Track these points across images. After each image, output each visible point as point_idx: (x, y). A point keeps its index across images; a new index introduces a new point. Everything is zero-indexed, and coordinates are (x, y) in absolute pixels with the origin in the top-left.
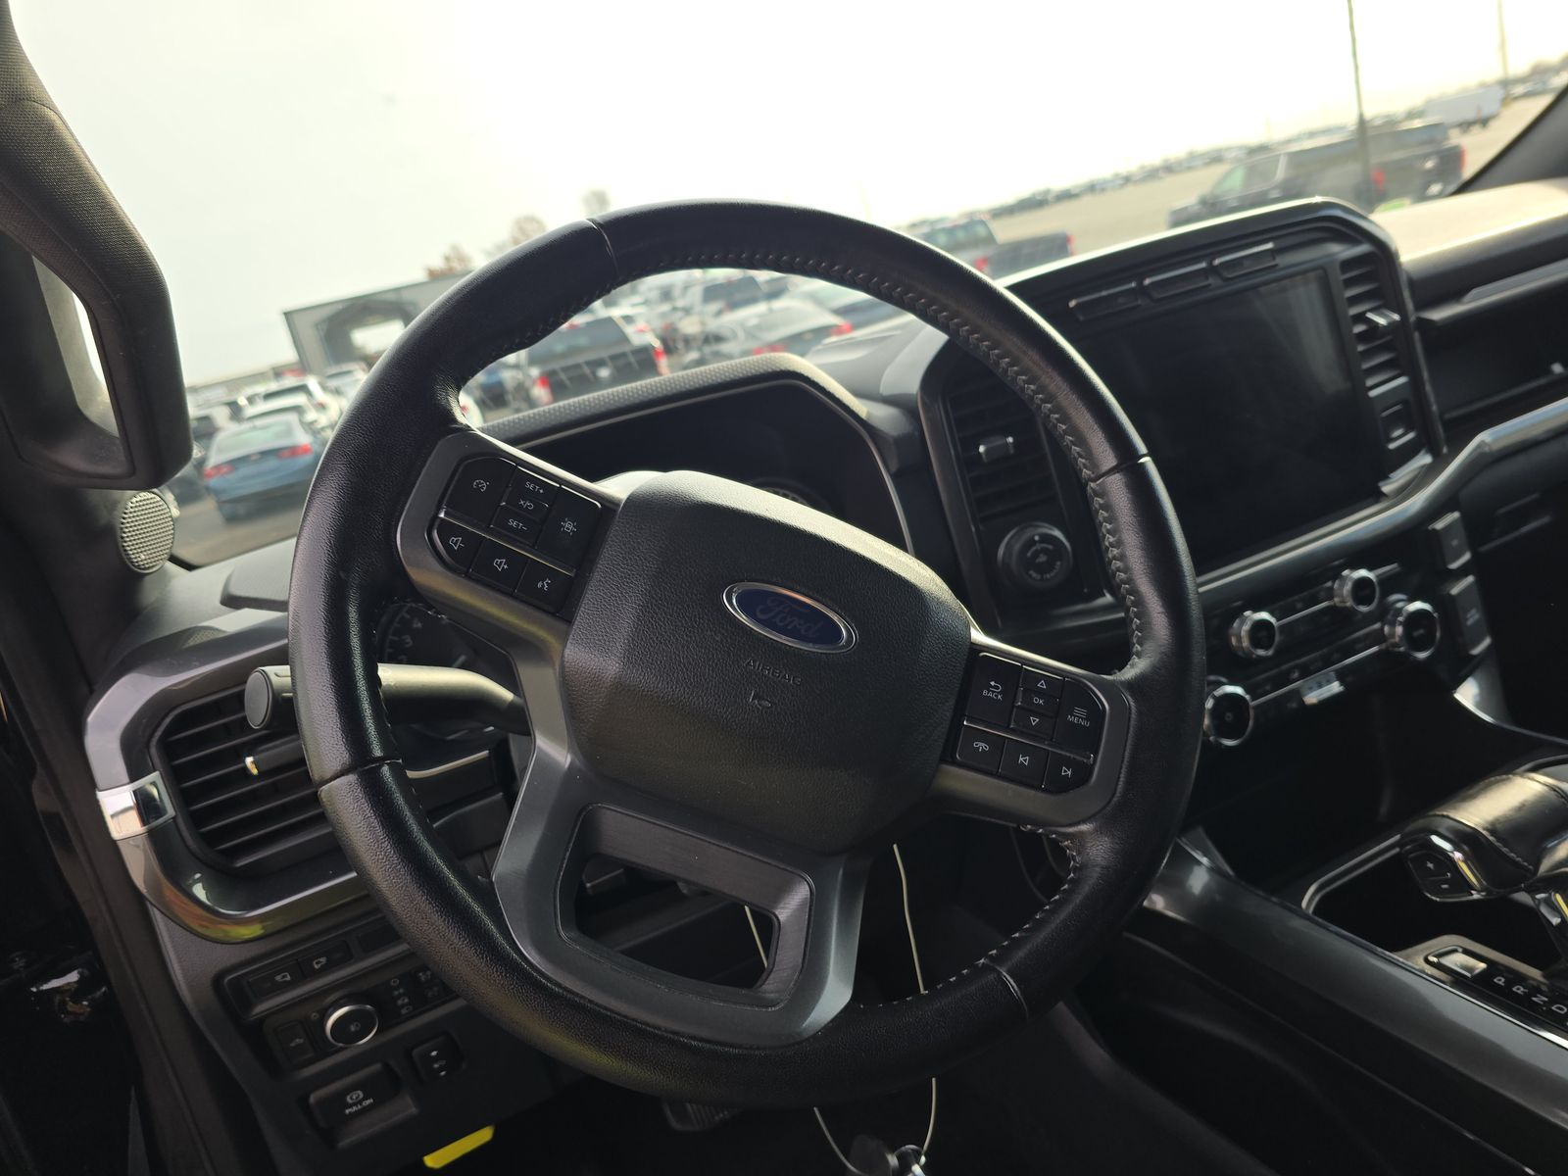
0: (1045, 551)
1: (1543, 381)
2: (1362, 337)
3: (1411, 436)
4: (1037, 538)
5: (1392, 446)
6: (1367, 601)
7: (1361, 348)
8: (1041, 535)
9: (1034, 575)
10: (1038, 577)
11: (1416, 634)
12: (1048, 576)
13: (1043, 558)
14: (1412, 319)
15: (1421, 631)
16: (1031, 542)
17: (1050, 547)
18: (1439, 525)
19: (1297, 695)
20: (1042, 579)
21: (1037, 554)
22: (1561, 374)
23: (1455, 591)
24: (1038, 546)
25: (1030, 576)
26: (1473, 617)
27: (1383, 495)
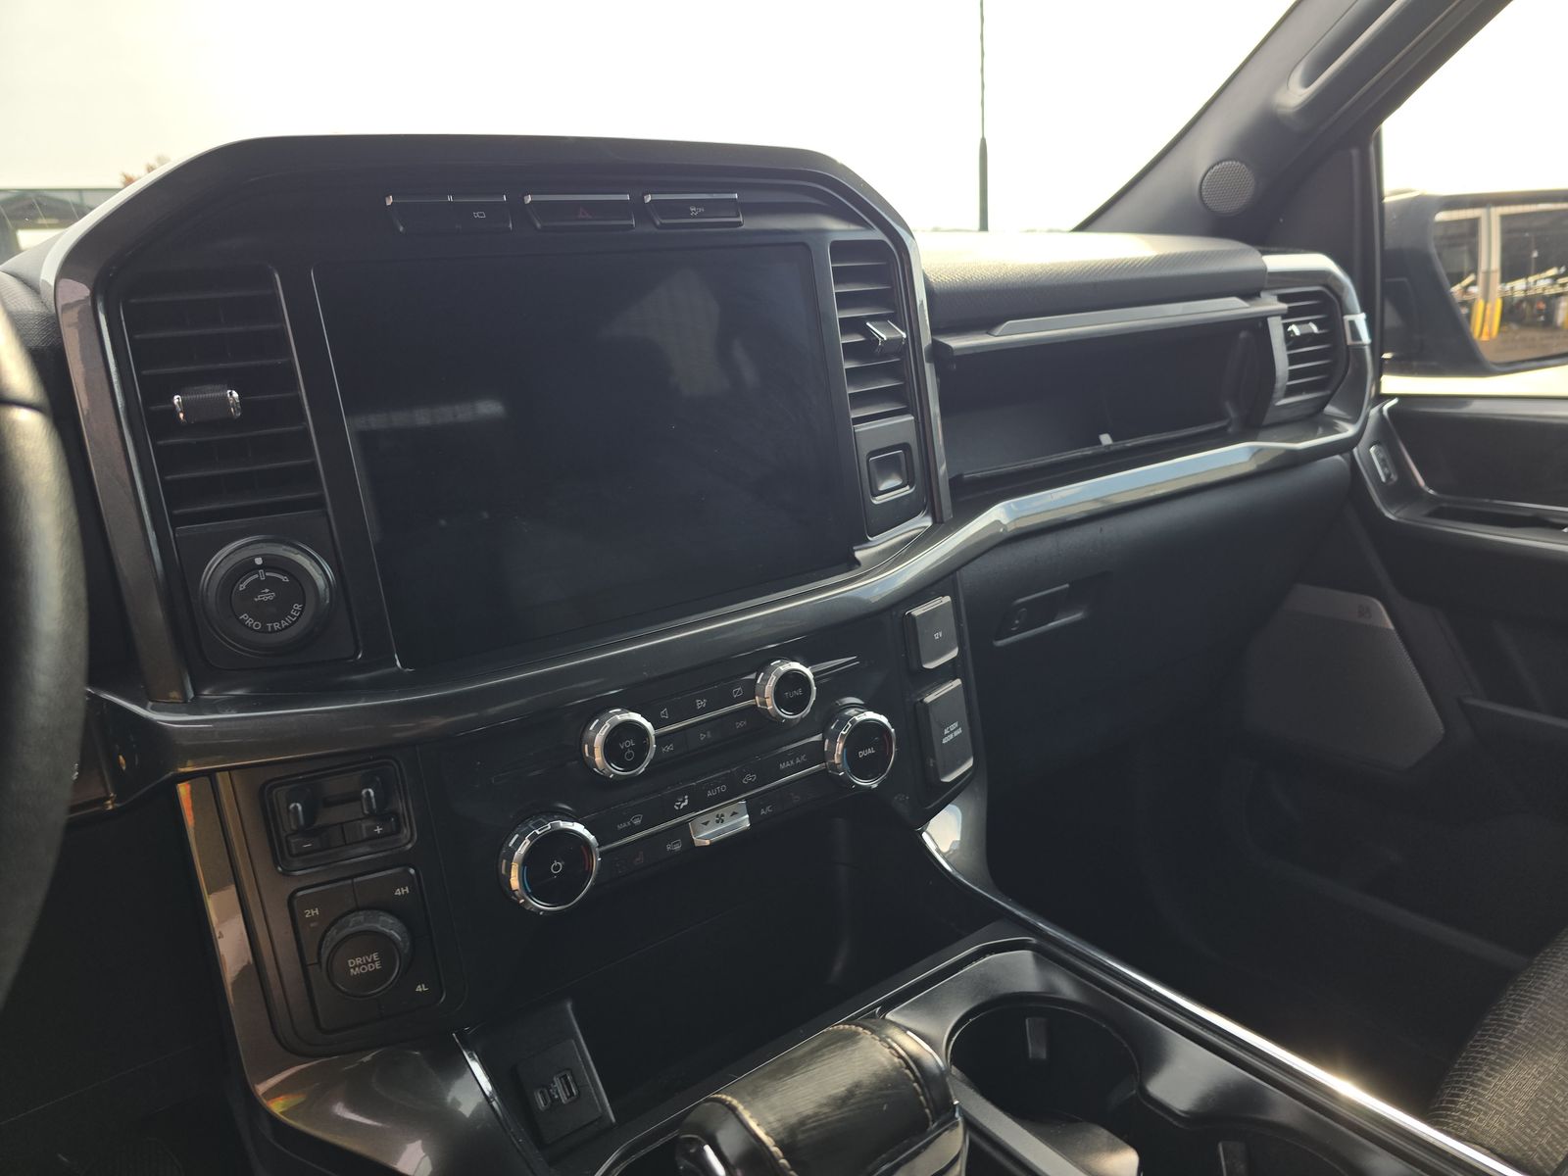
0: (271, 583)
1: (1088, 451)
2: (851, 350)
3: (907, 490)
4: (259, 561)
5: (878, 500)
6: (796, 705)
7: (847, 365)
8: (263, 556)
9: (249, 621)
10: (257, 625)
11: (862, 754)
12: (276, 626)
13: (267, 595)
14: (926, 339)
15: (870, 751)
16: (248, 567)
17: (285, 579)
18: (917, 612)
19: (682, 831)
20: (264, 630)
21: (257, 587)
22: (1109, 446)
23: (929, 699)
24: (262, 575)
25: (242, 622)
26: (953, 732)
27: (857, 563)
